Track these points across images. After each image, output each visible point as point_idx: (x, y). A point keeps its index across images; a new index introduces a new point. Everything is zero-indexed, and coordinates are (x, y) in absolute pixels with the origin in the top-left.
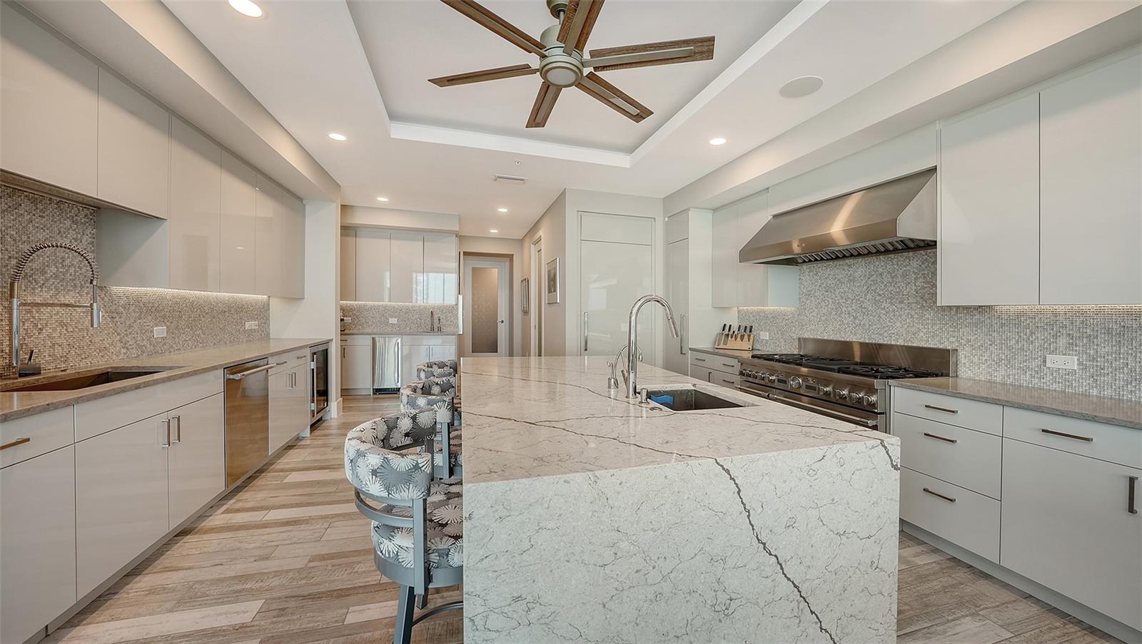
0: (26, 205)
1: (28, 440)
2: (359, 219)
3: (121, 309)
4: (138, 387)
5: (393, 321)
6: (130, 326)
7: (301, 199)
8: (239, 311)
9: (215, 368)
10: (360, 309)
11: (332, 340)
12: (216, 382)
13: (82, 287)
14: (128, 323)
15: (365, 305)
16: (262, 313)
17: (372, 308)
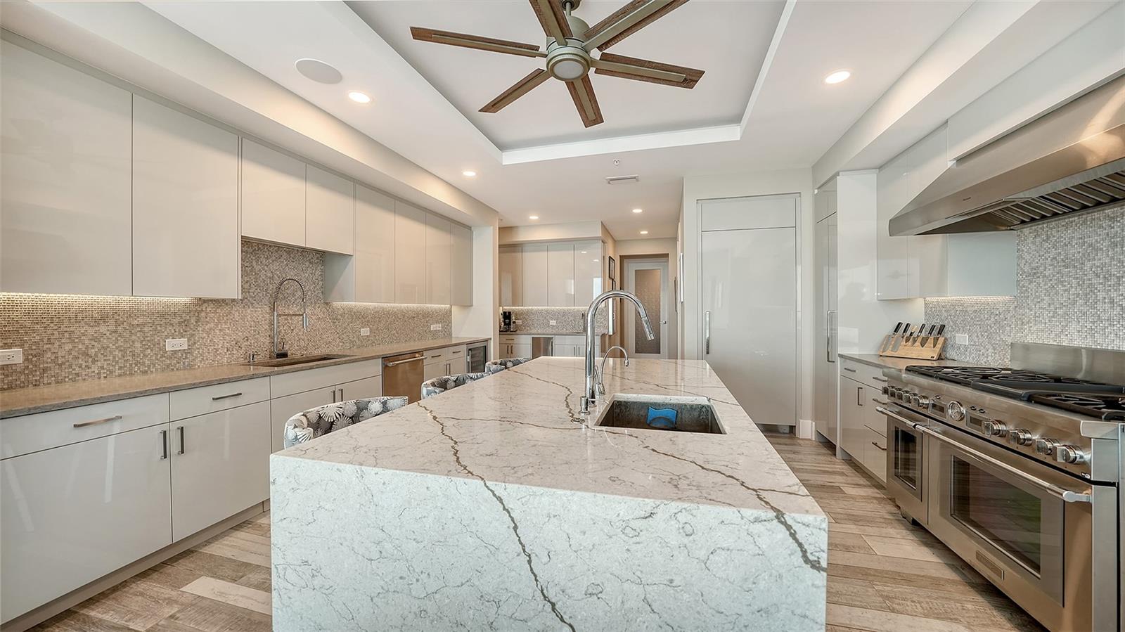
0: (285, 255)
1: (241, 394)
2: (522, 236)
3: (339, 317)
4: (311, 368)
5: (553, 322)
6: (345, 328)
7: (470, 228)
8: (426, 316)
9: (377, 357)
10: (529, 313)
11: (491, 339)
12: (376, 368)
13: (315, 303)
14: (344, 326)
15: (532, 310)
16: (446, 317)
17: (537, 312)
